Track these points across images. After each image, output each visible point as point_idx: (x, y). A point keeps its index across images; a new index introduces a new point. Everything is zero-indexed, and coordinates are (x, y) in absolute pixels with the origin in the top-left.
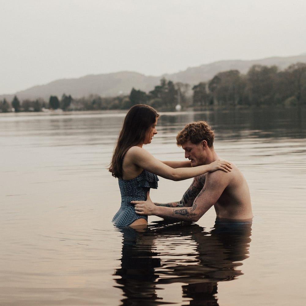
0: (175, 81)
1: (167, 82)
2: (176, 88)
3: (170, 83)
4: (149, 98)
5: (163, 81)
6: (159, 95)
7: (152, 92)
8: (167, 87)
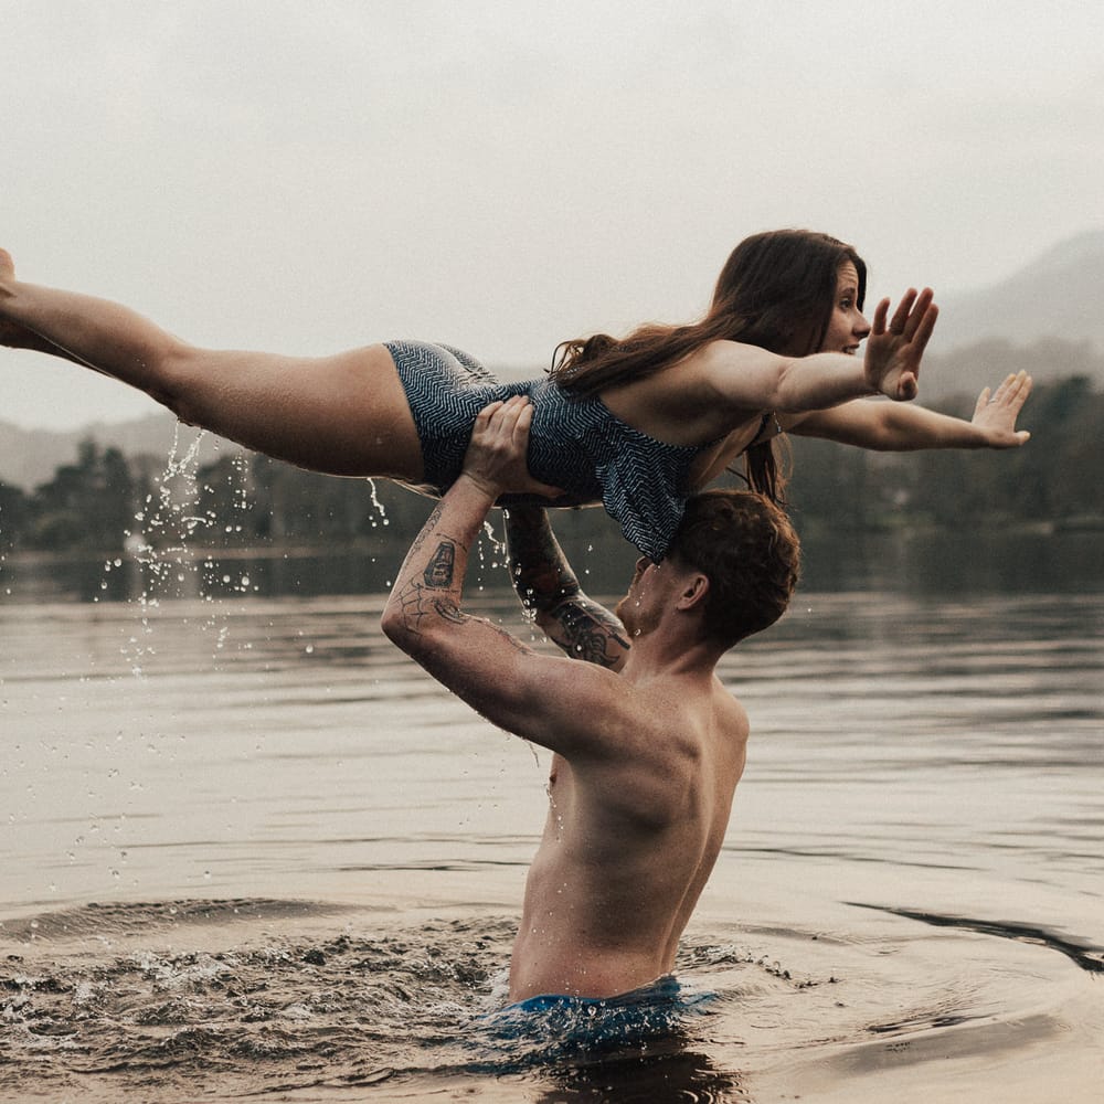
0: (130, 449)
1: (101, 453)
2: (135, 473)
3: (114, 456)
4: (34, 507)
5: (88, 450)
6: (72, 499)
7: (46, 489)
8: (100, 468)
